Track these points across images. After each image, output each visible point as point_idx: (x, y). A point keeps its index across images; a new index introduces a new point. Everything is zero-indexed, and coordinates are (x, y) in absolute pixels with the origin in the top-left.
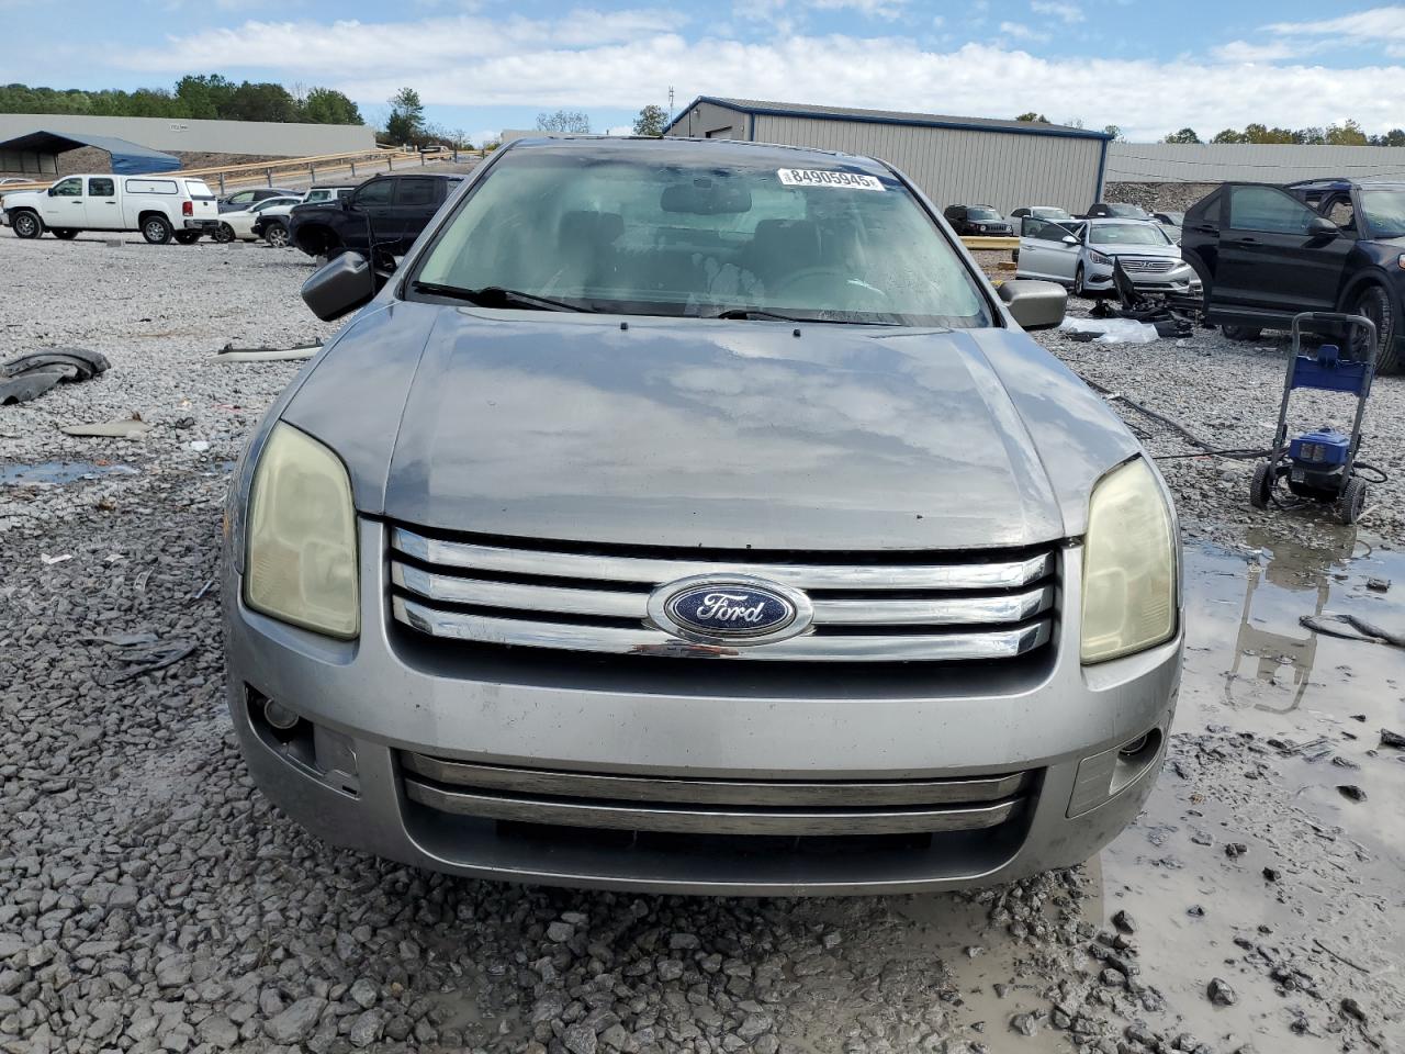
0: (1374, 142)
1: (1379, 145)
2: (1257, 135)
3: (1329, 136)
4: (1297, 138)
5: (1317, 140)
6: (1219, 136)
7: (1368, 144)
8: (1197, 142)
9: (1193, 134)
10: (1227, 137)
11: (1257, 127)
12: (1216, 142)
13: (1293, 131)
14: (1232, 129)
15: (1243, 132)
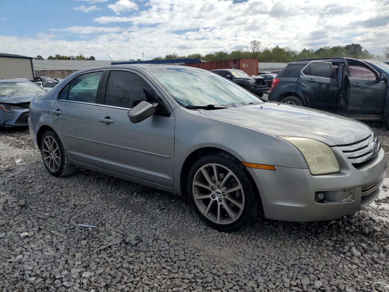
0: (87, 59)
1: (89, 60)
2: (59, 58)
3: (77, 58)
4: (69, 59)
5: (74, 59)
6: (49, 58)
7: (86, 60)
8: (43, 59)
9: (41, 57)
10: (51, 58)
11: (58, 56)
12: (48, 59)
13: (67, 57)
14: (52, 56)
15: (55, 57)
